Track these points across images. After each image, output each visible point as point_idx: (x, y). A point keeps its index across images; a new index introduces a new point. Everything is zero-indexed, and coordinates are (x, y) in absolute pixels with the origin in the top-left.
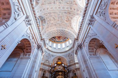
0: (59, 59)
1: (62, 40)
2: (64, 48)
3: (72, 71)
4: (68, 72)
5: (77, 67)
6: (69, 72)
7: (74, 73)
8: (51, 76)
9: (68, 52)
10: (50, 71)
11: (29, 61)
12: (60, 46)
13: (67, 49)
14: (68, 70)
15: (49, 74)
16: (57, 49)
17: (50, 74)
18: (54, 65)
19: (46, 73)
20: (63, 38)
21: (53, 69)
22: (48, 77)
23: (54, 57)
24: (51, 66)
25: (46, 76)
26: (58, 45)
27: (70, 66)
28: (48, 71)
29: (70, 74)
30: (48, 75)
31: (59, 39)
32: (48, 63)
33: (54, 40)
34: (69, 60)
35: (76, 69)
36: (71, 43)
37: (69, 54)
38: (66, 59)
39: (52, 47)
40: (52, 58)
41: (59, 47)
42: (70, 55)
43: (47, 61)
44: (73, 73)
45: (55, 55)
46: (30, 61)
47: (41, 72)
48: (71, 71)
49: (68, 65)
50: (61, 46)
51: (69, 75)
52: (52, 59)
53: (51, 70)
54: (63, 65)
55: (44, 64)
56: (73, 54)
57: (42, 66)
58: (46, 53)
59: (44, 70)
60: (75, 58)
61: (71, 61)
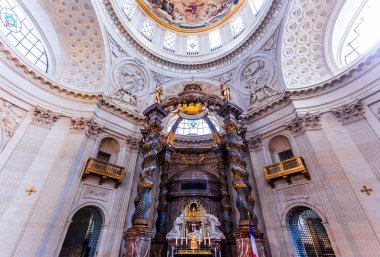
1: (207, 20)
2: (220, 47)
3: (265, 142)
5: (302, 113)
6: (248, 145)
15: (135, 155)
19: (117, 152)
20: (212, 10)
26: (185, 43)
28: (130, 141)
30: (128, 159)
31: (191, 16)
33: (170, 17)
35: (297, 125)
37: (249, 62)
39: (156, 41)
42: (253, 67)
43: (127, 98)
44: (272, 151)
45: (169, 74)
47: (80, 137)
48: (258, 140)
55: (103, 103)
56: (268, 57)
57: (88, 110)
58: (118, 53)
59: (103, 135)
60: (285, 71)
61: (260, 95)
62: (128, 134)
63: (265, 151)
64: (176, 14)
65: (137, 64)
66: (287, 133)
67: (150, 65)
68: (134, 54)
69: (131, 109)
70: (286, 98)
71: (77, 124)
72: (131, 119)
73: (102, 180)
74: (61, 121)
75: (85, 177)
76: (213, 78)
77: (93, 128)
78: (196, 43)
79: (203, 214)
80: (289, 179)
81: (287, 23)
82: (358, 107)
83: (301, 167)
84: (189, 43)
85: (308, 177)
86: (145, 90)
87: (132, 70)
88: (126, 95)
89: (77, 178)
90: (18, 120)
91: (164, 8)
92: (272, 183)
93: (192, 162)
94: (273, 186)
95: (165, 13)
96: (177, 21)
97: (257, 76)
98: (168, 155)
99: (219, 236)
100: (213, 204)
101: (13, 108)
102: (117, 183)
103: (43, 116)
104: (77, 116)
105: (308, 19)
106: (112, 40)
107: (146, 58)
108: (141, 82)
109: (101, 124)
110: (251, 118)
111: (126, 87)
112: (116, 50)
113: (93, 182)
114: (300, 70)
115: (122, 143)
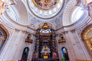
1: (48, 8)
2: (51, 15)
3: (59, 35)
5: (65, 30)
10: (36, 35)
13: (54, 15)
15: (34, 37)
16: (43, 15)
17: (36, 38)
19: (31, 37)
20: (50, 6)
23: (40, 23)
25: (32, 39)
26: (44, 13)
29: (57, 38)
31: (45, 7)
33: (41, 7)
34: (56, 25)
35: (64, 33)
36: (58, 8)
39: (38, 13)
40: (38, 23)
43: (33, 26)
45: (41, 20)
47: (24, 34)
48: (57, 35)
53: (36, 33)
55: (28, 27)
56: (60, 18)
57: (25, 29)
58: (31, 16)
59: (28, 34)
60: (63, 22)
61: (58, 26)
62: (33, 33)
63: (59, 37)
64: (42, 6)
65: (34, 18)
66: (63, 34)
67: (37, 18)
68: (34, 16)
69: (33, 28)
70: (63, 27)
71: (24, 32)
72: (33, 30)
73: (29, 42)
74: (20, 31)
75: (26, 42)
76: (50, 21)
77: (27, 32)
78: (46, 13)
79: (47, 48)
80: (62, 42)
81: (64, 13)
82: (74, 30)
83: (64, 40)
84: (45, 13)
85: (65, 42)
86: (36, 24)
87: (33, 20)
88: (32, 25)
89: (24, 42)
90: (13, 31)
91: (40, 5)
92: (59, 43)
93: (45, 38)
94: (60, 43)
95: (40, 6)
96: (42, 8)
97: (58, 22)
98: (41, 37)
99: (50, 52)
100: (49, 46)
101: (12, 29)
102: (31, 43)
103: (17, 30)
104: (23, 30)
105: (68, 13)
106: (29, 14)
107: (36, 17)
108: (35, 22)
109: (28, 31)
110: (56, 30)
111: (32, 23)
112: (30, 16)
113: (27, 43)
114: (66, 22)
115: (32, 35)
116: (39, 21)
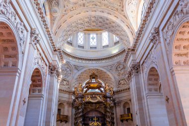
0: (93, 76)
2: (107, 46)
3: (122, 104)
4: (112, 105)
6: (116, 104)
7: (127, 107)
8: (76, 114)
9: (116, 60)
10: (73, 104)
11: (17, 78)
12: (95, 40)
13: (115, 51)
14: (114, 100)
15: (70, 109)
16: (87, 48)
17: (74, 110)
18: (82, 90)
19: (64, 108)
21: (80, 100)
22: (70, 115)
23: (80, 72)
24: (74, 93)
25: (66, 114)
27: (118, 92)
28: (68, 103)
29: (118, 109)
30: (68, 111)
32: (67, 87)
34: (117, 77)
37: (119, 63)
38: (111, 75)
39: (74, 43)
40: (77, 74)
41: (93, 43)
42: (121, 67)
44: (124, 107)
45: (82, 65)
46: (19, 77)
48: (119, 102)
49: (115, 89)
50: (100, 40)
51: (114, 112)
52: (76, 77)
53: (74, 101)
54: (102, 89)
59: (59, 103)
61: (122, 82)
62: (67, 100)
63: (122, 107)
65: (67, 64)
67: (73, 62)
68: (66, 59)
72: (67, 93)
73: (61, 121)
83: (130, 117)
85: (132, 120)
86: (71, 75)
88: (64, 82)
102: (66, 122)
107: (71, 59)
108: (69, 72)
113: (59, 123)
115: (65, 104)
116: (77, 68)
